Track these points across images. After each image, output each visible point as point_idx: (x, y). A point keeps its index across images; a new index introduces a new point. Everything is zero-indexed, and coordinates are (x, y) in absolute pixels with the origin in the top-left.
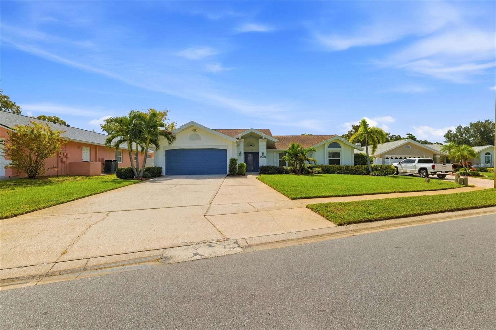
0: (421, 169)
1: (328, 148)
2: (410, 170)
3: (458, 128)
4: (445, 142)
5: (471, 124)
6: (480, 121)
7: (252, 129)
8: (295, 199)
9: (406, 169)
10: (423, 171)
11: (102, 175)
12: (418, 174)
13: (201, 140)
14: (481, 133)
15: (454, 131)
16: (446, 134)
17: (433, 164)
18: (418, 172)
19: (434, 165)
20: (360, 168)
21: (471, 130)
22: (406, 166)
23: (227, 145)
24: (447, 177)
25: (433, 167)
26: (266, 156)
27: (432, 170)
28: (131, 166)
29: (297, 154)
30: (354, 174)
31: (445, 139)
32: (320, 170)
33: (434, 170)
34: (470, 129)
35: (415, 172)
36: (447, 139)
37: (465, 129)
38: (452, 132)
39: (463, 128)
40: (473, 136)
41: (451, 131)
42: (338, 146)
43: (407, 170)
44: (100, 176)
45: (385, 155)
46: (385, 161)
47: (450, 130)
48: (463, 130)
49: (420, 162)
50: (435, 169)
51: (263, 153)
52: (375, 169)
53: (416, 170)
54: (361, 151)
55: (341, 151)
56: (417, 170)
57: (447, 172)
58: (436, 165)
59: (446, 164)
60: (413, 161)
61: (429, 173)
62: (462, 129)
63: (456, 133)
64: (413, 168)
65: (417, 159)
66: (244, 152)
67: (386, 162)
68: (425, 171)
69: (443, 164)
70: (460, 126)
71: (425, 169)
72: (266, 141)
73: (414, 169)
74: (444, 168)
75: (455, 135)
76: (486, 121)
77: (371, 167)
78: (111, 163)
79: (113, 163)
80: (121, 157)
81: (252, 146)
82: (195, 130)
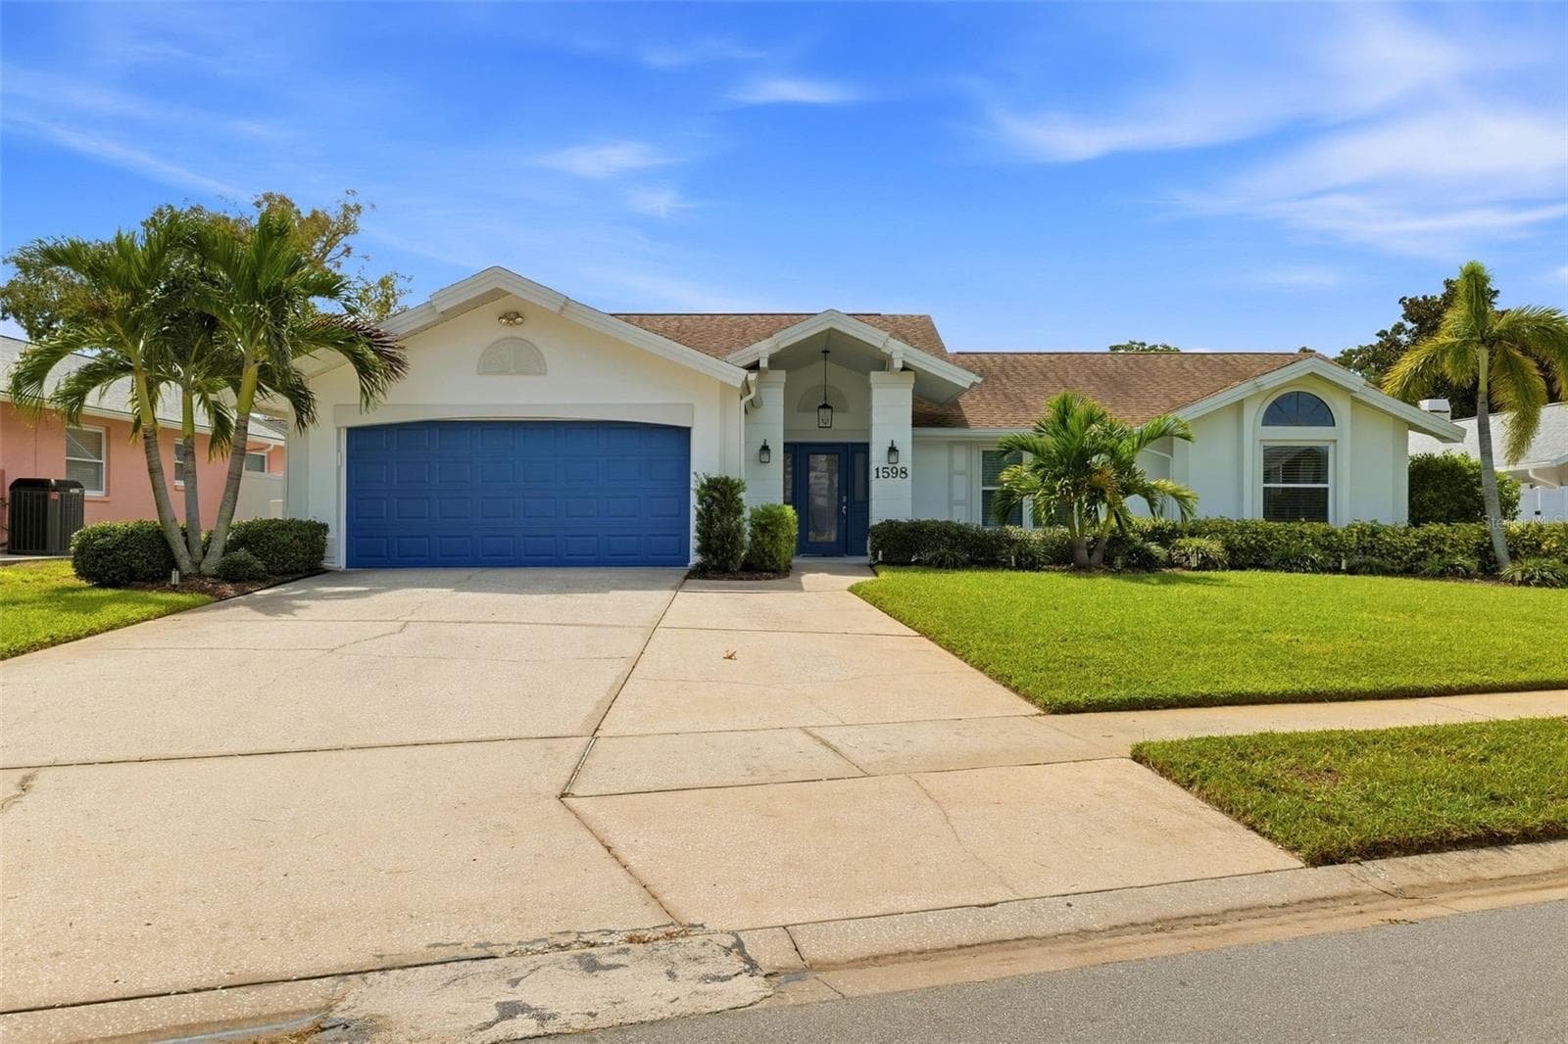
1: (1264, 424)
7: (834, 314)
8: (1068, 709)
13: (544, 372)
20: (1444, 541)
23: (691, 405)
26: (910, 468)
32: (1214, 547)
42: (1320, 414)
51: (893, 450)
52: (1525, 547)
54: (1448, 445)
55: (1335, 441)
66: (785, 444)
72: (912, 380)
77: (1509, 535)
78: (46, 497)
79: (54, 496)
80: (98, 463)
81: (829, 411)
82: (512, 316)
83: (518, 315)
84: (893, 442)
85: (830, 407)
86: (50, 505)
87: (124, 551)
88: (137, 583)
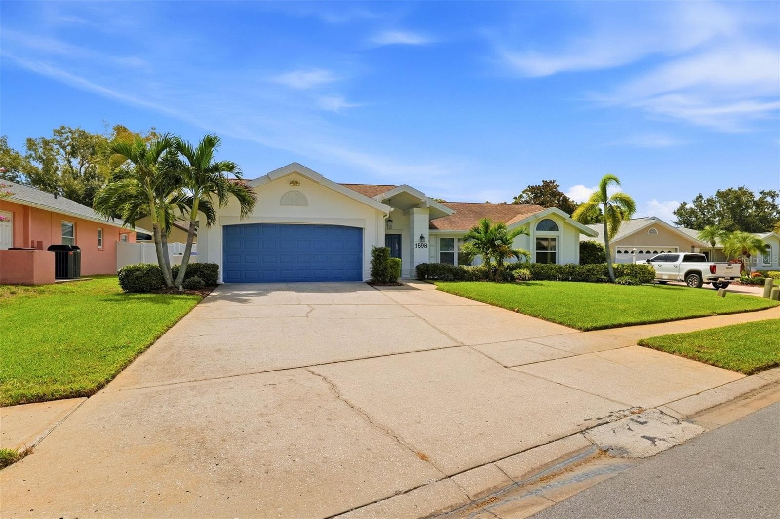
0: (689, 274)
1: (537, 230)
2: (669, 275)
3: (697, 198)
4: (676, 223)
5: (719, 194)
6: (732, 189)
7: (405, 186)
8: (588, 330)
9: (660, 272)
10: (691, 276)
11: (57, 283)
12: (683, 281)
13: (306, 205)
14: (732, 210)
15: (691, 205)
16: (678, 210)
17: (712, 264)
18: (683, 277)
19: (715, 267)
20: (594, 270)
21: (718, 205)
22: (660, 266)
23: (364, 219)
24: (730, 287)
25: (713, 270)
26: (427, 244)
27: (711, 275)
28: (155, 263)
29: (493, 240)
30: (583, 281)
31: (676, 218)
32: (527, 272)
33: (714, 275)
34: (715, 202)
35: (678, 279)
36: (679, 218)
37: (709, 200)
38: (688, 207)
39: (705, 199)
40: (719, 214)
41: (686, 204)
42: (554, 227)
43: (662, 274)
44: (52, 284)
45: (616, 247)
46: (616, 256)
47: (684, 203)
48: (705, 203)
49: (687, 259)
50: (715, 273)
51: (422, 237)
52: (619, 273)
53: (680, 274)
54: (590, 238)
55: (558, 236)
56: (683, 273)
57: (732, 278)
58: (717, 265)
59: (732, 265)
60: (675, 259)
61: (705, 280)
62: (703, 201)
63: (693, 208)
64: (674, 271)
65: (682, 255)
66: (386, 235)
67: (618, 259)
68: (696, 275)
69: (727, 265)
70: (700, 197)
71: (698, 273)
72: (429, 212)
73: (677, 273)
74: (729, 270)
75: (692, 212)
76: (740, 189)
77: (614, 269)
78: (67, 254)
79: (71, 253)
80: (71, 238)
81: (390, 222)
82: (295, 182)
83: (297, 182)
84: (422, 234)
85: (392, 221)
86: (69, 256)
87: (148, 277)
88: (153, 291)
